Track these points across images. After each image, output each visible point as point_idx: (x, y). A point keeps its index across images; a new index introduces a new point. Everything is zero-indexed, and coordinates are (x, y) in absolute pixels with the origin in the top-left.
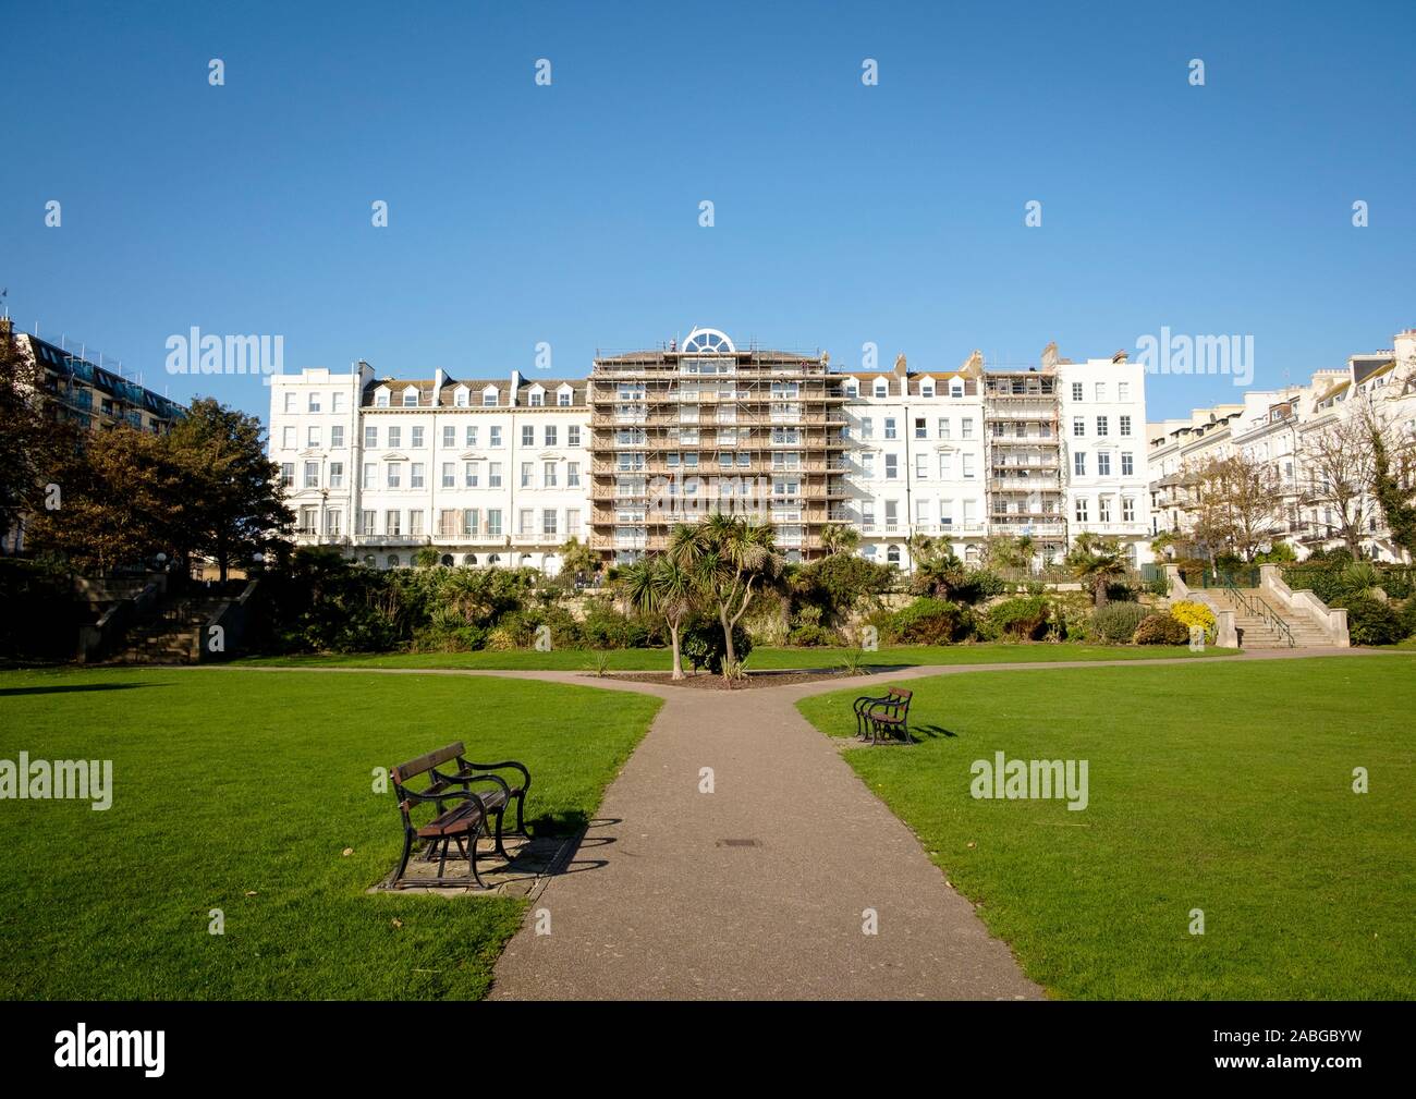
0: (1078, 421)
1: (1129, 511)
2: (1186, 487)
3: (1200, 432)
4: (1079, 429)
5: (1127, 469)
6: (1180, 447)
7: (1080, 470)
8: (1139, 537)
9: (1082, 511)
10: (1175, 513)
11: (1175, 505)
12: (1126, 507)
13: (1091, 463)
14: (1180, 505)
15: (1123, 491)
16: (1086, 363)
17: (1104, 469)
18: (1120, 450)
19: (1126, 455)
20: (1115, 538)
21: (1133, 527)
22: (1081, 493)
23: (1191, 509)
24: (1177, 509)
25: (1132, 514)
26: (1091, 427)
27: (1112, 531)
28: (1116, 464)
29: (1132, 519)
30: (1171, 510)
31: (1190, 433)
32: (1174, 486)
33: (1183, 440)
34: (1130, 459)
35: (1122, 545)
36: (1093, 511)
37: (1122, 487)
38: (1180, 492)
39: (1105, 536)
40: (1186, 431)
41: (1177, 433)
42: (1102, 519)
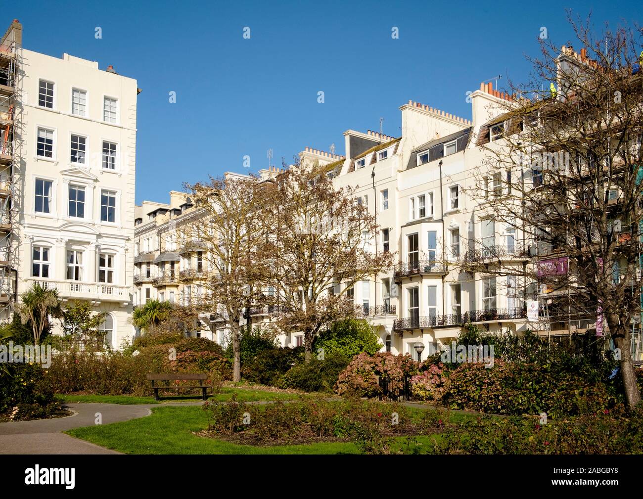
0: (43, 135)
1: (106, 269)
2: (161, 264)
3: (177, 211)
4: (44, 148)
5: (108, 214)
6: (157, 225)
7: (42, 205)
8: (117, 305)
9: (41, 262)
10: (148, 290)
11: (148, 283)
12: (102, 263)
13: (59, 198)
14: (154, 282)
15: (101, 241)
16: (61, 57)
17: (76, 207)
18: (99, 186)
19: (107, 195)
20: (84, 305)
21: (110, 291)
22: (43, 237)
23: (164, 287)
24: (150, 286)
25: (110, 273)
26: (62, 148)
27: (83, 293)
28: (92, 205)
29: (110, 281)
30: (145, 286)
31: (168, 213)
32: (148, 263)
33: (160, 219)
34: (113, 201)
35: (94, 313)
36: (57, 263)
37: (99, 236)
38: (154, 269)
39: (71, 300)
40: (164, 211)
41: (154, 213)
42: (69, 276)
